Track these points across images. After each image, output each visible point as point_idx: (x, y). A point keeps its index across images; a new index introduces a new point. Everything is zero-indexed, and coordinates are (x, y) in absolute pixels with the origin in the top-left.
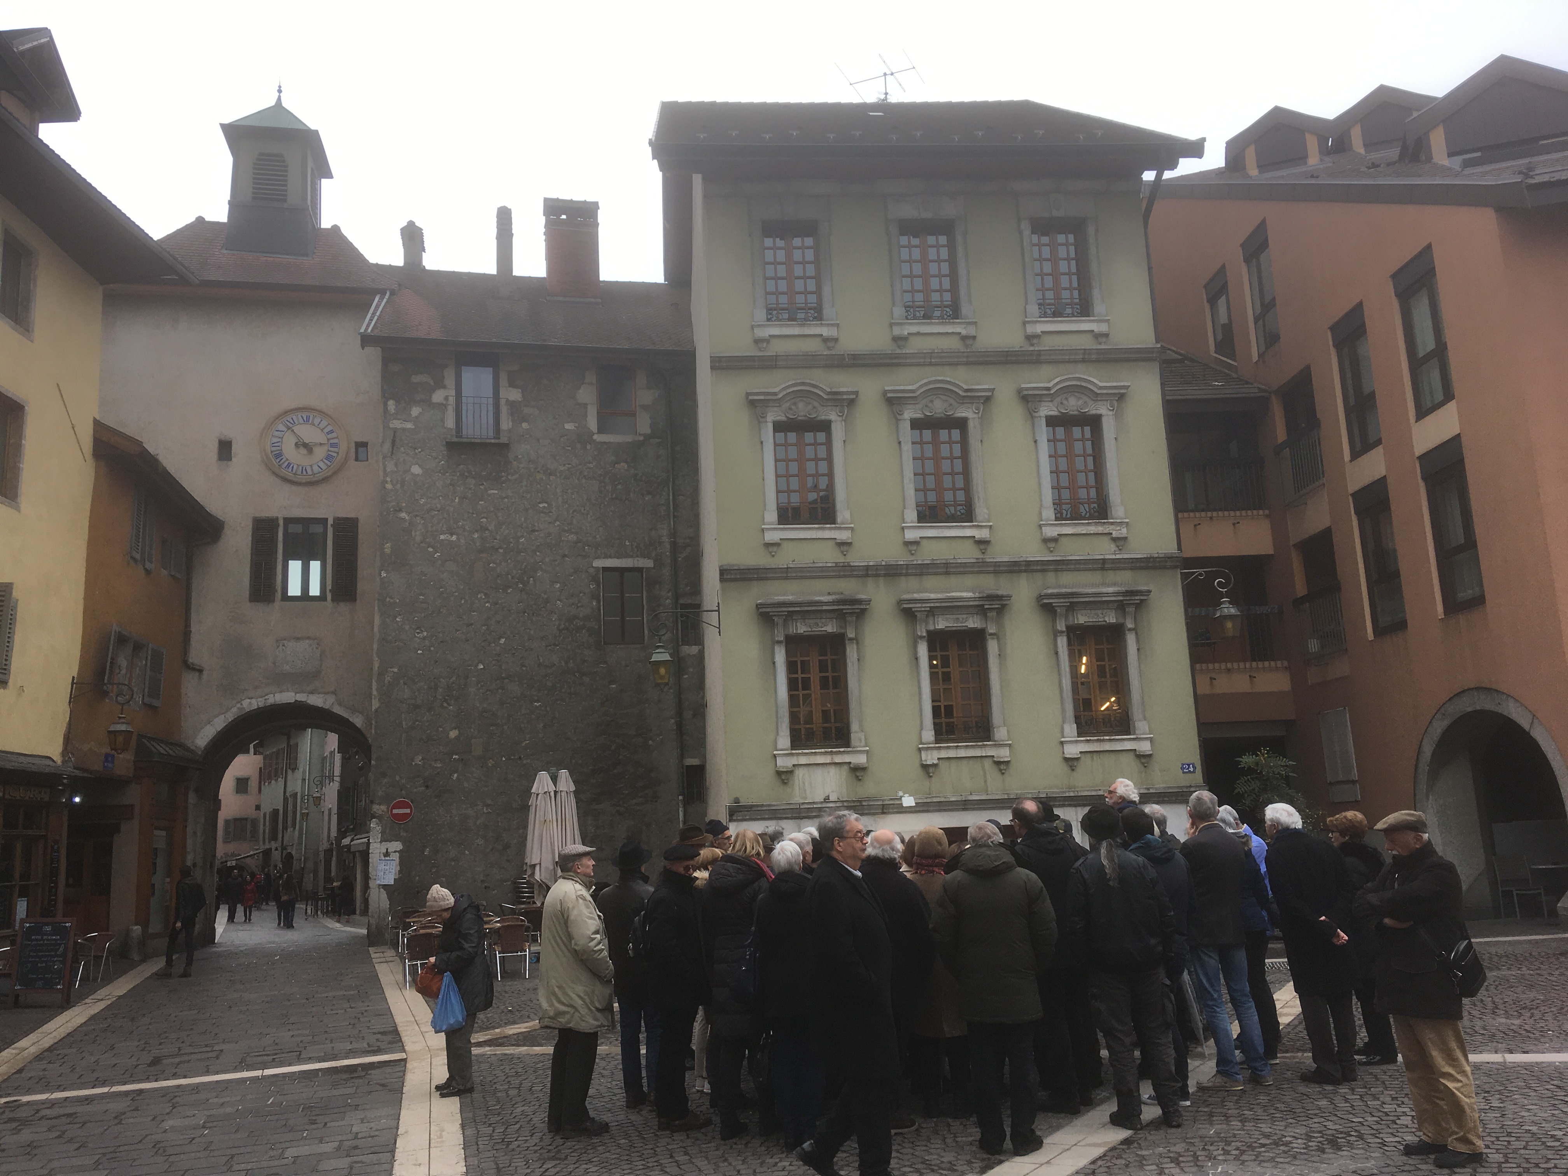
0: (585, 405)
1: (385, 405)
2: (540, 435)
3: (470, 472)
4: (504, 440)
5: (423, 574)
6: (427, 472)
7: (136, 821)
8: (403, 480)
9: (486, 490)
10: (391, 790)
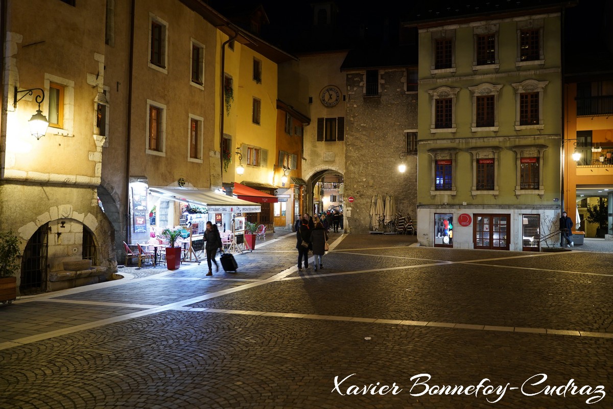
0: (403, 83)
1: (347, 87)
2: (390, 93)
3: (370, 106)
4: (379, 95)
5: (357, 135)
6: (358, 106)
7: (291, 198)
8: (352, 109)
9: (374, 111)
10: (349, 194)
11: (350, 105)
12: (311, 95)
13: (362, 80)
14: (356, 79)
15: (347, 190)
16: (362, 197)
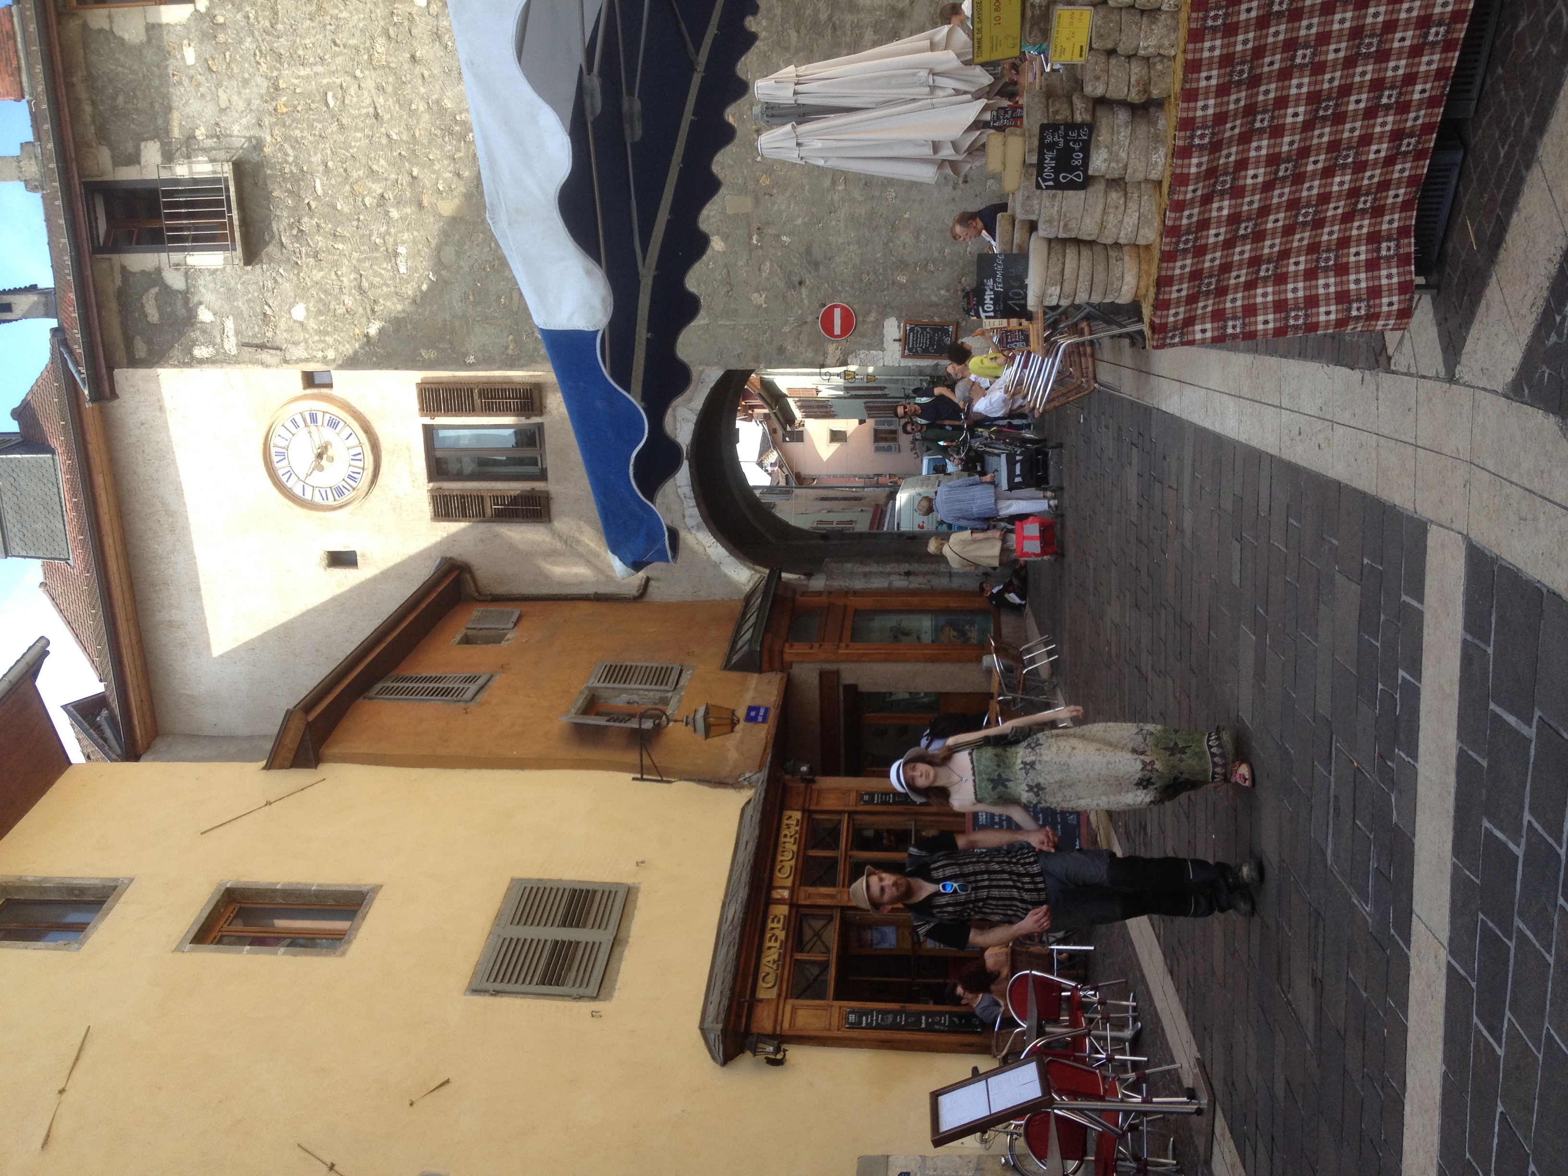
1: (202, 361)
2: (210, 110)
3: (291, 226)
4: (227, 170)
5: (465, 298)
6: (302, 292)
7: (843, 667)
8: (319, 332)
9: (317, 198)
10: (804, 338)
11: (296, 344)
12: (318, 557)
13: (155, 277)
14: (153, 315)
15: (781, 350)
16: (818, 254)
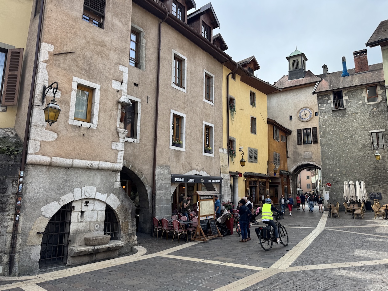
0: (364, 97)
1: (319, 105)
2: (353, 105)
3: (337, 116)
4: (345, 108)
5: (329, 138)
6: (328, 117)
7: (281, 185)
8: (323, 119)
9: (341, 119)
10: (326, 181)
11: (322, 117)
12: (291, 115)
13: (330, 99)
